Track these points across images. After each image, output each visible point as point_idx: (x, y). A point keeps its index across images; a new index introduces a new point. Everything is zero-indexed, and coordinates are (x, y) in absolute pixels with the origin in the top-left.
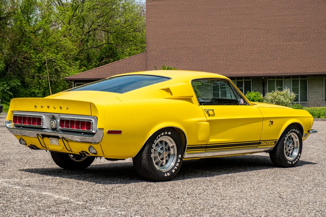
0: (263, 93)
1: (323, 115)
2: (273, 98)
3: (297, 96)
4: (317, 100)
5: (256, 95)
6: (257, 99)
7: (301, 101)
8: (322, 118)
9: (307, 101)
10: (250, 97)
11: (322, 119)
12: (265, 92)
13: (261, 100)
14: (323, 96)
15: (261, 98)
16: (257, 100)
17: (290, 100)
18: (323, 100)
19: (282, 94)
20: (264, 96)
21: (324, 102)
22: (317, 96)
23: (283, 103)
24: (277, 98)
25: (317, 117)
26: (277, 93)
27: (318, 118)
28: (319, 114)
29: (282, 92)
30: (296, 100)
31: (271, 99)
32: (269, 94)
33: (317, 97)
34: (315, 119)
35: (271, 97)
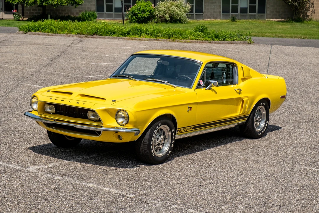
0: (153, 2)
1: (229, 37)
2: (166, 9)
3: (193, 6)
4: (214, 12)
5: (147, 5)
6: (148, 9)
7: (196, 13)
8: (228, 40)
9: (202, 13)
10: (140, 7)
11: (228, 41)
12: (156, 2)
13: (153, 11)
14: (220, 7)
15: (152, 8)
16: (148, 11)
17: (185, 11)
18: (220, 12)
19: (176, 5)
20: (155, 6)
21: (222, 14)
22: (213, 7)
23: (177, 15)
24: (171, 9)
25: (223, 39)
26: (171, 3)
27: (224, 40)
28: (225, 36)
29: (176, 2)
30: (192, 11)
31: (163, 9)
32: (161, 4)
33: (214, 9)
34: (221, 41)
35: (164, 8)
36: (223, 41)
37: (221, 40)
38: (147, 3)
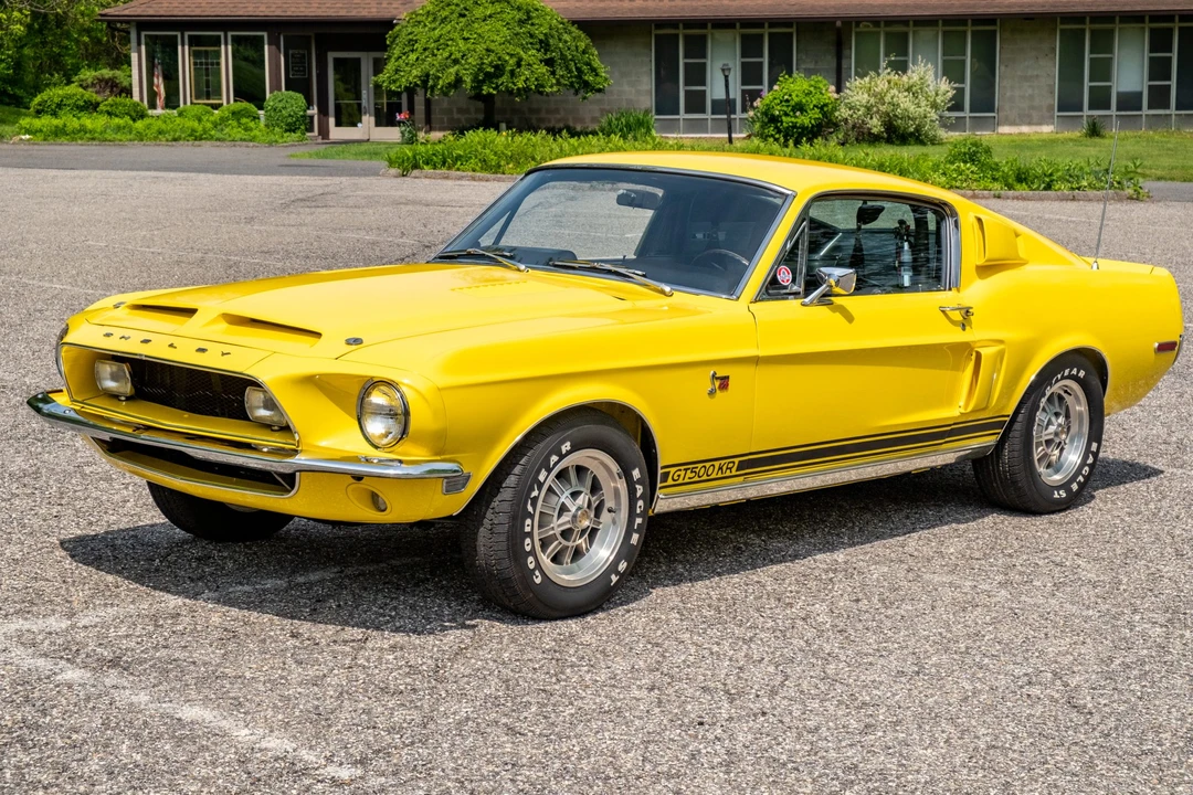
0: (835, 80)
1: (1062, 179)
2: (872, 100)
3: (960, 92)
4: (1032, 108)
5: (812, 89)
6: (815, 102)
7: (972, 111)
8: (1060, 189)
9: (993, 112)
10: (791, 96)
11: (1059, 193)
12: (844, 75)
13: (830, 106)
14: (1052, 92)
15: (829, 98)
16: (815, 106)
17: (934, 106)
18: (1051, 108)
19: (906, 86)
20: (838, 91)
21: (1057, 114)
22: (1030, 91)
23: (908, 118)
24: (887, 99)
25: (1043, 186)
26: (889, 82)
27: (1045, 189)
28: (1051, 175)
29: (905, 78)
30: (957, 105)
31: (864, 101)
32: (857, 83)
33: (1031, 97)
34: (1037, 192)
35: (866, 96)
36: (1044, 192)
37: (1038, 189)
38: (813, 83)
